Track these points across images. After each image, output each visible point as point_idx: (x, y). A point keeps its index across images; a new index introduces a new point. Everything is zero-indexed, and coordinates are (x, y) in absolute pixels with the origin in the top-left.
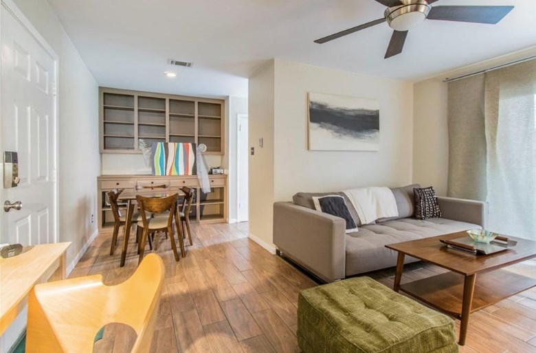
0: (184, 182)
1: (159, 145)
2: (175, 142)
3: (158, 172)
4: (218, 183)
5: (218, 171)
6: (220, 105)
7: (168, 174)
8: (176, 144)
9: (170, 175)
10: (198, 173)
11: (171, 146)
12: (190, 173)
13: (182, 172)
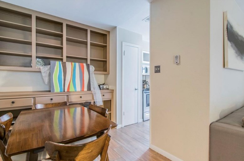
0: (81, 97)
1: (58, 64)
2: (72, 62)
3: (57, 89)
4: (107, 97)
5: (105, 87)
6: (106, 35)
7: (66, 90)
8: (73, 63)
9: (68, 91)
10: (92, 89)
11: (69, 65)
12: (86, 89)
13: (78, 88)
